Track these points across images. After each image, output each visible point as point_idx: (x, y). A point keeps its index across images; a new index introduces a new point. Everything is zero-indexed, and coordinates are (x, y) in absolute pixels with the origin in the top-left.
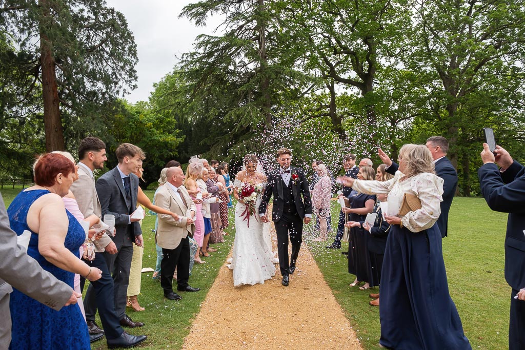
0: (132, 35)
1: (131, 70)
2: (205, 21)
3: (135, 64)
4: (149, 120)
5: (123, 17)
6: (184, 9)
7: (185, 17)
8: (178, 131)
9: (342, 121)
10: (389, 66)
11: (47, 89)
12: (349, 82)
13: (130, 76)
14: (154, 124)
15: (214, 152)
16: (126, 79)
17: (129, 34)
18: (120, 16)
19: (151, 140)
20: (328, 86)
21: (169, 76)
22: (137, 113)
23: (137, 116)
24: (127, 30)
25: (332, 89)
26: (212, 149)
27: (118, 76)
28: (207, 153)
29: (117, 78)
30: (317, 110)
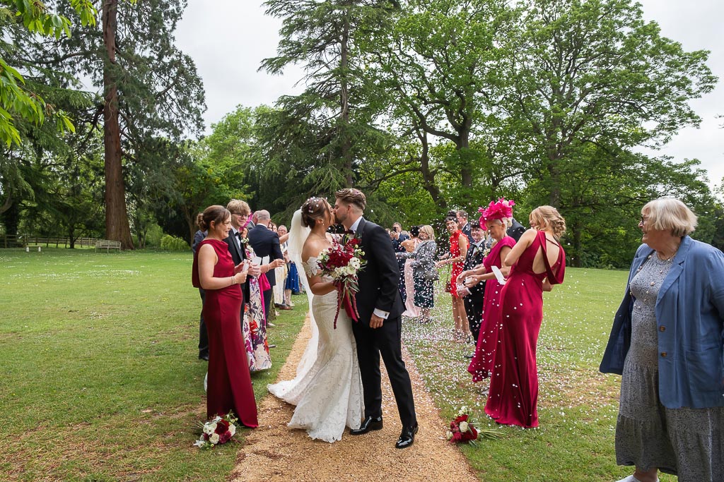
0: (201, 81)
1: (199, 119)
2: (283, 71)
3: (203, 112)
4: (218, 175)
5: (192, 62)
6: (263, 61)
7: (264, 70)
8: (247, 186)
9: (435, 178)
10: (491, 115)
11: (110, 139)
12: (444, 134)
13: (199, 126)
14: (222, 178)
16: (192, 128)
17: (198, 80)
18: (188, 60)
19: (220, 197)
20: (420, 136)
21: (232, 117)
22: (205, 166)
23: (204, 170)
24: (196, 75)
25: (424, 140)
27: (183, 125)
28: (282, 213)
29: (181, 126)
30: (407, 163)
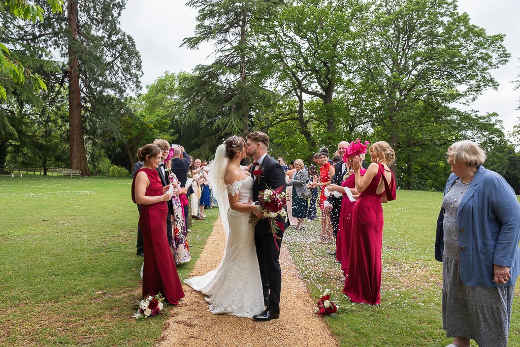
0: (139, 54)
1: (138, 81)
2: (198, 47)
3: (141, 76)
4: (151, 122)
5: (132, 40)
6: (184, 40)
7: (185, 46)
8: (172, 130)
9: (308, 125)
10: (349, 80)
11: (73, 96)
12: (315, 94)
13: (137, 86)
14: (154, 125)
15: (203, 149)
16: (133, 88)
17: (137, 53)
18: (130, 38)
20: (297, 95)
21: (162, 80)
22: (142, 116)
23: (141, 119)
24: (135, 50)
25: (300, 97)
26: (202, 147)
28: (198, 150)
29: (125, 87)
30: (288, 114)
